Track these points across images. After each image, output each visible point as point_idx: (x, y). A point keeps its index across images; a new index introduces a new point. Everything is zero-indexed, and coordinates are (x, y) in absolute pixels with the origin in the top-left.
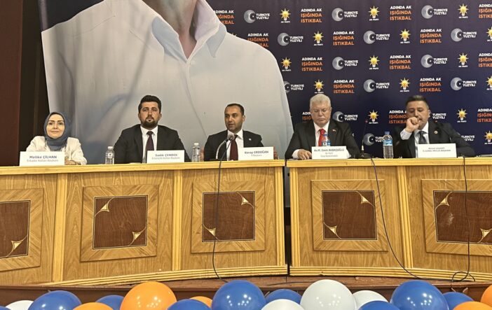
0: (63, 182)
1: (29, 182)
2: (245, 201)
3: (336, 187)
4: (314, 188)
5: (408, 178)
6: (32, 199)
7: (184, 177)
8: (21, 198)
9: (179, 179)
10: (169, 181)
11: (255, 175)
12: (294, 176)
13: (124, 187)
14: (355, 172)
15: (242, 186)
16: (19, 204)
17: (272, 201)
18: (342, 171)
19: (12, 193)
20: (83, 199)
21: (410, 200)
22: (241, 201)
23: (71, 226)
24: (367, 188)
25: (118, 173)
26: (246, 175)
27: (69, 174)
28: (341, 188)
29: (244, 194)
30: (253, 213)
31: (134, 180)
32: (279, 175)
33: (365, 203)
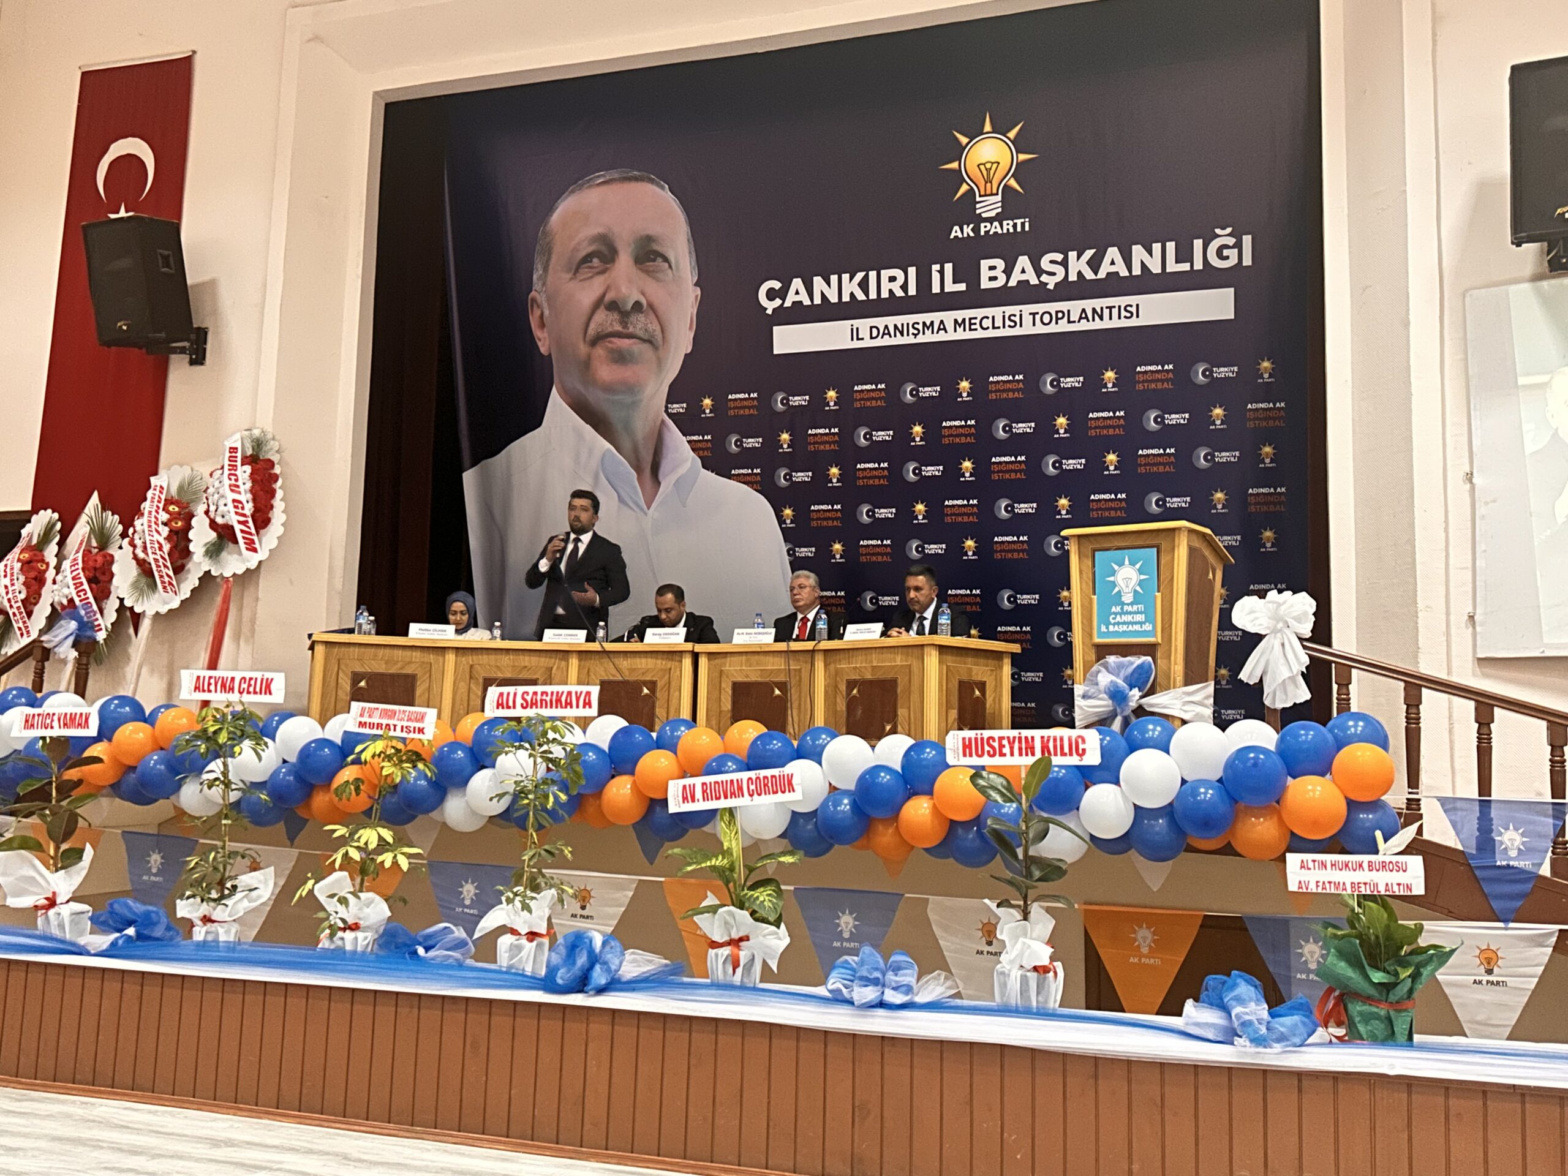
0: (451, 657)
1: (416, 655)
2: (646, 691)
3: (747, 676)
4: (724, 678)
5: (825, 666)
6: (419, 672)
7: (580, 660)
8: (408, 670)
9: (574, 662)
10: (563, 663)
11: (659, 662)
12: (703, 662)
13: (513, 666)
14: (770, 659)
15: (643, 674)
16: (407, 676)
17: (677, 693)
18: (756, 657)
19: (399, 665)
20: (471, 677)
21: (826, 692)
22: (642, 691)
23: (457, 706)
24: (781, 678)
25: (508, 650)
26: (649, 660)
27: (457, 648)
28: (754, 678)
29: (645, 683)
30: (653, 707)
31: (525, 660)
32: (687, 662)
33: (778, 696)
